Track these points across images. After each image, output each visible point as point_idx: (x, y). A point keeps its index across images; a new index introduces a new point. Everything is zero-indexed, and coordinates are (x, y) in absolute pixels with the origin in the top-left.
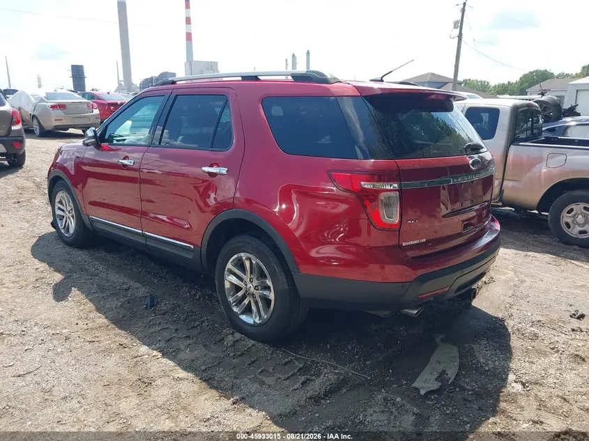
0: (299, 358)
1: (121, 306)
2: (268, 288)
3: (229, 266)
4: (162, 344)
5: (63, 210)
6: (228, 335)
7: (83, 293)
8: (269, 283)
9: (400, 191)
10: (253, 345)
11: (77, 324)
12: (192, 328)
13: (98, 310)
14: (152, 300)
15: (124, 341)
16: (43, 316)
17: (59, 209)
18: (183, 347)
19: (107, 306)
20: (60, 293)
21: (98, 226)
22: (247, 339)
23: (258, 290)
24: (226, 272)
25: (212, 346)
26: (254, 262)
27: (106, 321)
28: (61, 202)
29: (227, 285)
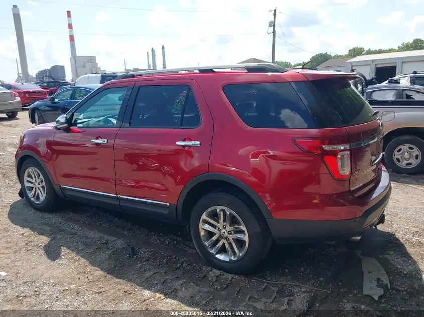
0: (273, 284)
1: (109, 258)
2: (242, 232)
3: (204, 217)
4: (159, 286)
5: (32, 183)
6: (208, 272)
7: (73, 251)
8: (243, 228)
9: (350, 150)
10: (232, 278)
11: (79, 279)
12: (176, 269)
13: (93, 264)
14: (133, 249)
15: (127, 289)
16: (46, 276)
17: (28, 181)
18: (178, 288)
19: (98, 260)
20: (52, 253)
21: (69, 193)
22: (225, 274)
23: (231, 234)
24: (201, 222)
25: (199, 283)
26: (228, 213)
27: (102, 273)
28: (30, 176)
29: (202, 233)
